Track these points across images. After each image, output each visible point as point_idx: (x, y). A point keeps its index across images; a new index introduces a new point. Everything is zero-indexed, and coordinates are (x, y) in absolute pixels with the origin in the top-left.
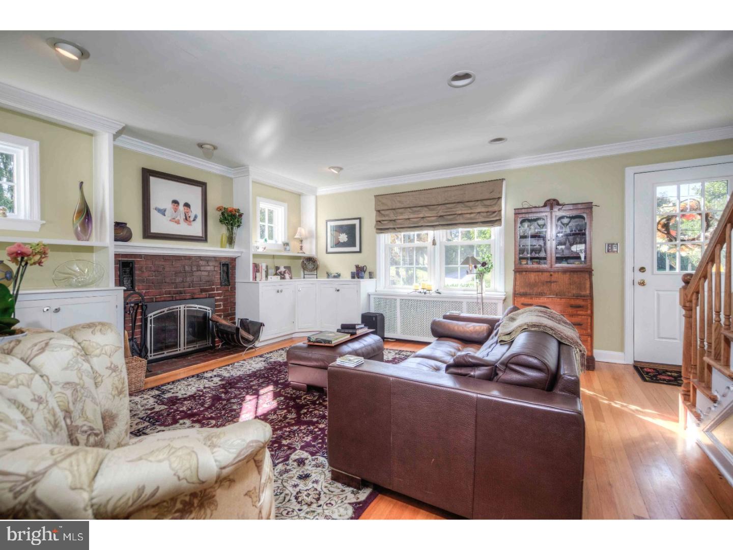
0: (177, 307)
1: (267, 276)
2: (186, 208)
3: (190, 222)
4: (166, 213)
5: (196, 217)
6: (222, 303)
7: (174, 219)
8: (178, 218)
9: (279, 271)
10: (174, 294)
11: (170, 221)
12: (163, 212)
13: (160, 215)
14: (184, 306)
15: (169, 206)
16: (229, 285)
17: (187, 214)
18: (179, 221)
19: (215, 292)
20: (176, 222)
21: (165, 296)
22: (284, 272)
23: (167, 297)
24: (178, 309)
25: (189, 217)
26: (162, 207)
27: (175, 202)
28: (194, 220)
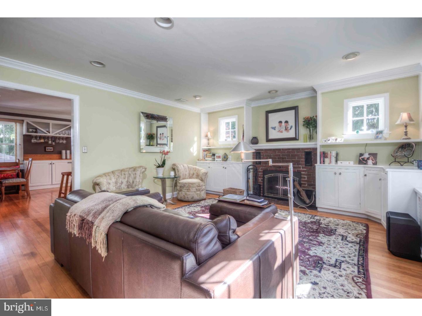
0: (278, 174)
1: (336, 161)
2: (286, 124)
3: (288, 130)
4: (276, 129)
5: (291, 127)
6: (306, 176)
7: (280, 130)
8: (282, 130)
9: (363, 157)
10: (277, 168)
11: (278, 132)
12: (274, 128)
13: (273, 130)
14: (282, 174)
15: (277, 125)
16: (312, 166)
17: (286, 127)
18: (282, 131)
19: (301, 169)
20: (281, 132)
21: (273, 168)
22: (368, 159)
23: (274, 169)
24: (279, 176)
25: (288, 128)
26: (274, 126)
27: (280, 122)
28: (291, 129)
